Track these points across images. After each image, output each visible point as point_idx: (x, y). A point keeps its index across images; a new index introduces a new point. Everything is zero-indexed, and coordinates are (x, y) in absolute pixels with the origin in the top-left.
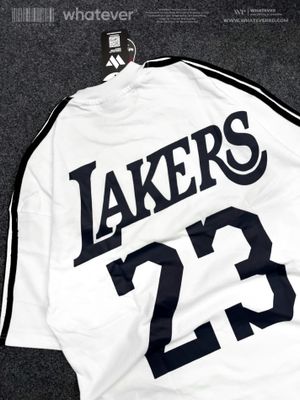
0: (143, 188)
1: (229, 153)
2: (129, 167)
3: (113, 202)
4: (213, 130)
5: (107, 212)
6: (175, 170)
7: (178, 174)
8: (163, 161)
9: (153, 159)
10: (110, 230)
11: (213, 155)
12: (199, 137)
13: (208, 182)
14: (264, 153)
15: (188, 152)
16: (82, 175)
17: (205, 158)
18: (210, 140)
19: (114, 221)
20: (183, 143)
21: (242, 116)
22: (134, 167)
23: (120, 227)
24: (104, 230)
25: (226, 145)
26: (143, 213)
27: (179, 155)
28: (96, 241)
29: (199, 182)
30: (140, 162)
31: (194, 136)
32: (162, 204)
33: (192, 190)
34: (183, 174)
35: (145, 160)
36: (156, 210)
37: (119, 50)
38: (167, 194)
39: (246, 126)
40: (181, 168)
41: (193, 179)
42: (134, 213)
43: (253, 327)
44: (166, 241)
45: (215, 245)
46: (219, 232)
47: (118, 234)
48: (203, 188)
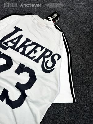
0: (24, 46)
1: (48, 61)
2: (27, 39)
3: (15, 41)
4: (51, 53)
5: (11, 41)
6: (34, 50)
7: (34, 52)
8: (34, 46)
9: (33, 43)
10: (7, 45)
11: (45, 57)
13: (37, 61)
14: (54, 69)
15: (41, 50)
16: (17, 29)
17: (43, 55)
18: (48, 53)
19: (10, 44)
20: (42, 48)
21: (60, 57)
22: (28, 40)
23: (10, 47)
25: (49, 58)
26: (17, 50)
27: (39, 49)
28: (2, 44)
29: (35, 58)
30: (30, 41)
31: (46, 49)
32: (23, 53)
33: (32, 58)
34: (35, 53)
35: (31, 41)
36: (20, 53)
37: (54, 17)
38: (26, 53)
39: (58, 60)
40: (36, 52)
41: (35, 57)
42: (16, 48)
44: (14, 61)
45: (21, 74)
46: (25, 73)
47: (8, 48)
48: (34, 60)
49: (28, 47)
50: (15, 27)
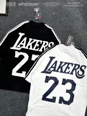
0: (60, 67)
1: (79, 71)
2: (61, 62)
3: (54, 66)
4: (79, 66)
5: (52, 67)
6: (68, 67)
7: (68, 69)
8: (67, 65)
9: (66, 63)
10: (50, 70)
11: (76, 70)
12: (76, 65)
13: (72, 73)
14: (84, 75)
15: (72, 66)
16: (52, 58)
17: (74, 69)
18: (77, 67)
19: (52, 69)
20: (72, 64)
21: (85, 67)
22: (61, 63)
23: (52, 71)
24: (49, 70)
25: (79, 69)
26: (57, 71)
27: (70, 66)
28: (47, 71)
29: (70, 72)
30: (63, 62)
31: (75, 64)
32: (61, 72)
33: (68, 73)
34: (69, 69)
35: (64, 63)
36: (60, 72)
38: (63, 70)
39: (85, 69)
40: (69, 68)
41: (70, 71)
43: (62, 103)
47: (51, 72)
48: (70, 74)
49: (63, 67)
50: (50, 57)
